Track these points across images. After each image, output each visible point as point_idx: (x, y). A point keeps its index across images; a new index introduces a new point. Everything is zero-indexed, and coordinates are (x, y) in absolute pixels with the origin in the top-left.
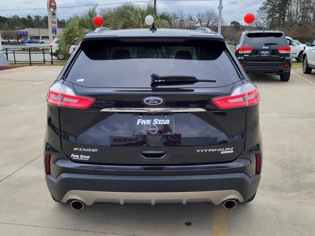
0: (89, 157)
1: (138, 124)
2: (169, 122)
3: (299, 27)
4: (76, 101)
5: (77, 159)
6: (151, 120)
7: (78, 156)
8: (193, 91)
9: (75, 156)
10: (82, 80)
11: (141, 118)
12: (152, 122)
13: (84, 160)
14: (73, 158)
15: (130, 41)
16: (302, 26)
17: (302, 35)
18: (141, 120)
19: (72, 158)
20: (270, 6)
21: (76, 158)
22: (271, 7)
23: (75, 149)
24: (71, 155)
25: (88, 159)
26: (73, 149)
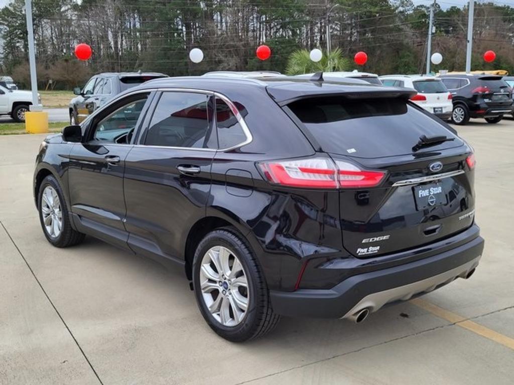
0: (378, 248)
1: (420, 196)
2: (442, 189)
3: (65, 64)
4: (362, 177)
5: (364, 254)
6: (428, 190)
7: (366, 250)
8: (440, 154)
9: (361, 251)
10: (353, 150)
11: (420, 189)
12: (430, 192)
13: (373, 253)
14: (360, 254)
15: (356, 97)
16: (70, 61)
17: (72, 76)
18: (421, 191)
19: (358, 254)
20: (5, 27)
21: (364, 252)
22: (8, 29)
23: (363, 242)
24: (357, 250)
25: (376, 252)
26: (362, 241)
